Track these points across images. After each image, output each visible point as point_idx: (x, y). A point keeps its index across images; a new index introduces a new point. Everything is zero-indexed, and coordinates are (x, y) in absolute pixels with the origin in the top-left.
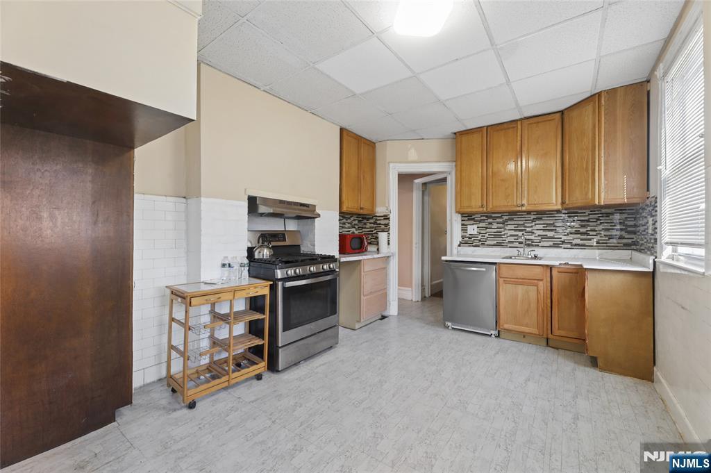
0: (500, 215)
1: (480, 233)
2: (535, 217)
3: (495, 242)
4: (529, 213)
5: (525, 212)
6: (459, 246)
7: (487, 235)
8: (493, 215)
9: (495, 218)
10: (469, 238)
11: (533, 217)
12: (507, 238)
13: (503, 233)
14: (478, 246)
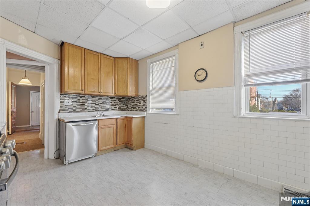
0: (84, 96)
1: (73, 105)
2: (99, 98)
3: (81, 110)
4: (97, 96)
5: (95, 95)
6: (59, 112)
7: (77, 106)
8: (80, 95)
9: (81, 97)
10: (66, 108)
11: (98, 98)
12: (87, 107)
13: (85, 105)
14: (71, 112)
